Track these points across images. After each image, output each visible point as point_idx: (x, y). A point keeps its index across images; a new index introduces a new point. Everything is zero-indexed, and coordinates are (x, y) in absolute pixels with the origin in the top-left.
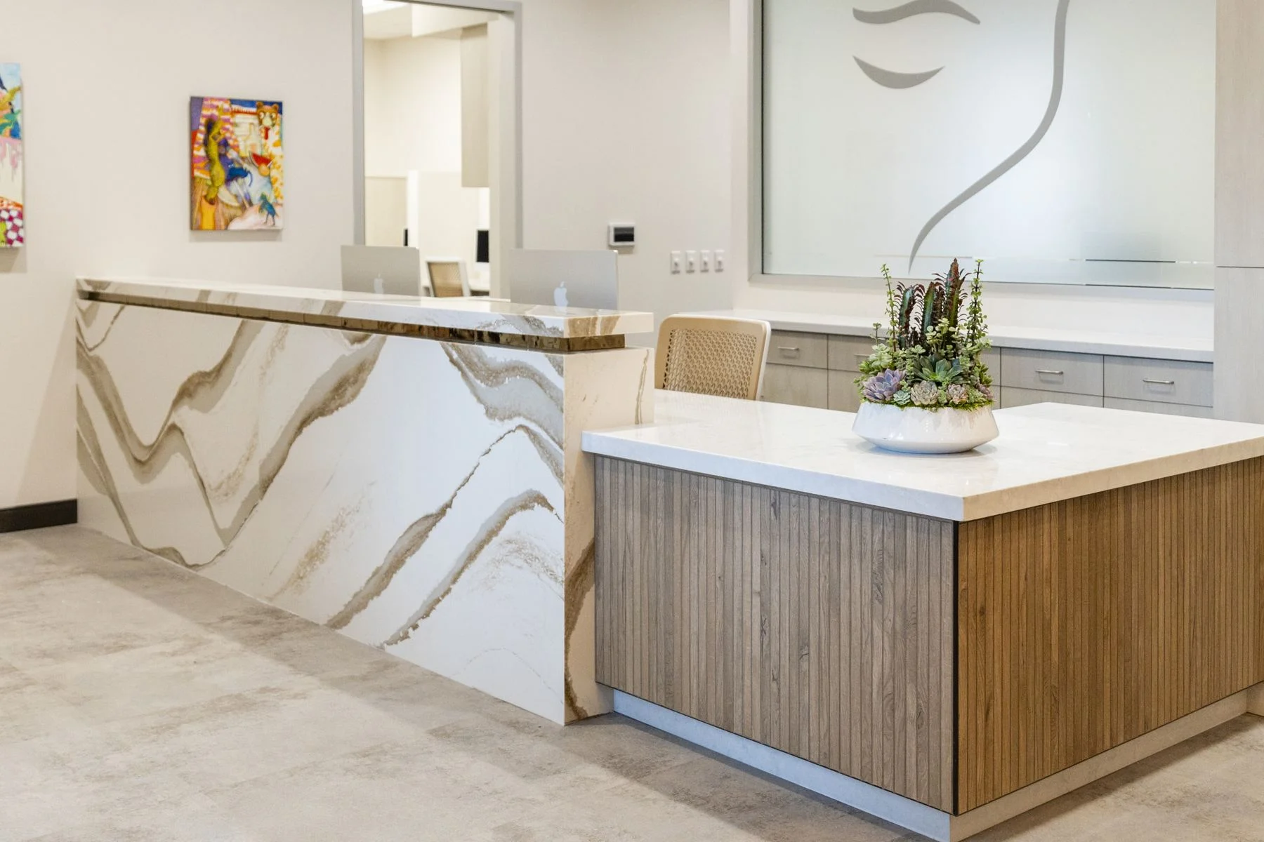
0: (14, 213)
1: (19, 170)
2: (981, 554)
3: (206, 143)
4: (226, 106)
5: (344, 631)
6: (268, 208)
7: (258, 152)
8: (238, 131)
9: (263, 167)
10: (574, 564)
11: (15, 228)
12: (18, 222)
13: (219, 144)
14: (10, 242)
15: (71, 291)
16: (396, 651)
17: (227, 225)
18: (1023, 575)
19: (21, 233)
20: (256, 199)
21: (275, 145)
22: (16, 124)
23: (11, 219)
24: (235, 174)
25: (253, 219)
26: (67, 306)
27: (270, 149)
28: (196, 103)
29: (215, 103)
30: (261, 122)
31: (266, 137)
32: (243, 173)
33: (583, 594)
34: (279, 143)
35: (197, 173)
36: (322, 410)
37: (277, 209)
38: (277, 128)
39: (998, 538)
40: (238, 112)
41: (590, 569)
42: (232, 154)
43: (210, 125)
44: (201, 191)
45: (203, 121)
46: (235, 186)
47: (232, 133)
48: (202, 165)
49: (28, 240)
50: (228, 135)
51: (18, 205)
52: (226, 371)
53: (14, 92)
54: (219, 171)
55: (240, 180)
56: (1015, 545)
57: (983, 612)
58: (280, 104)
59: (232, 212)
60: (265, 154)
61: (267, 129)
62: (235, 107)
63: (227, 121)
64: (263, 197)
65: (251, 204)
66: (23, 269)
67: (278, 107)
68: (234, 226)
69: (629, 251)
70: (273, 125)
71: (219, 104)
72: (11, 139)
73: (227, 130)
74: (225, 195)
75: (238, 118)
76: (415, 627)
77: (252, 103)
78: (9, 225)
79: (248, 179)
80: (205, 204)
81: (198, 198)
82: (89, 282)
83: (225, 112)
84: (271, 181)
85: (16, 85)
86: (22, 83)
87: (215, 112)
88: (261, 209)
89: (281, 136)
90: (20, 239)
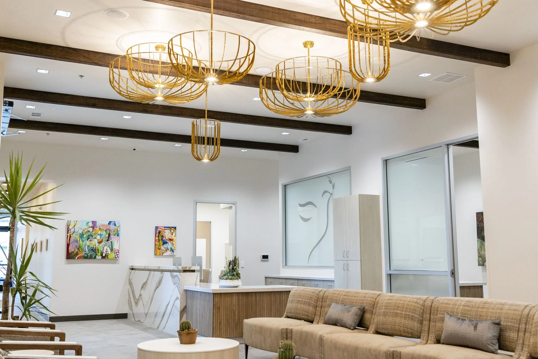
0: (117, 252)
1: (119, 242)
2: (219, 299)
3: (158, 236)
4: (163, 228)
5: (159, 329)
6: (172, 250)
7: (170, 238)
8: (166, 234)
9: (171, 241)
10: (182, 309)
11: (117, 255)
12: (118, 253)
13: (161, 237)
14: (116, 257)
15: (128, 268)
16: (163, 330)
17: (162, 254)
18: (229, 304)
19: (118, 256)
20: (169, 248)
21: (174, 236)
22: (118, 233)
23: (116, 253)
24: (165, 243)
25: (169, 253)
26: (127, 270)
27: (173, 237)
28: (157, 228)
29: (161, 228)
30: (171, 232)
31: (172, 235)
32: (167, 243)
33: (183, 314)
34: (175, 236)
35: (156, 243)
36: (157, 287)
37: (174, 251)
38: (175, 233)
39: (223, 297)
40: (166, 229)
41: (185, 310)
42: (164, 239)
43: (159, 232)
44: (157, 247)
45: (158, 232)
46: (165, 246)
47: (164, 234)
48: (158, 241)
49: (119, 257)
50: (163, 234)
51: (118, 250)
52: (147, 282)
53: (118, 227)
54: (161, 242)
55: (166, 244)
56: (227, 299)
57: (219, 308)
58: (176, 227)
59: (164, 251)
60: (172, 238)
61: (172, 233)
62: (165, 228)
63: (163, 231)
64: (171, 248)
65: (168, 250)
66: (119, 264)
67: (175, 228)
68: (164, 254)
69: (267, 261)
70: (174, 232)
71: (162, 228)
72: (117, 236)
73: (163, 233)
74: (162, 247)
75: (166, 231)
76: (166, 325)
77: (169, 227)
78: (116, 254)
79: (168, 244)
80: (158, 250)
81: (156, 248)
82: (131, 266)
83: (163, 229)
84: (173, 245)
85: (119, 225)
86: (120, 225)
87: (161, 230)
88: (170, 251)
89: (176, 235)
90: (118, 257)
